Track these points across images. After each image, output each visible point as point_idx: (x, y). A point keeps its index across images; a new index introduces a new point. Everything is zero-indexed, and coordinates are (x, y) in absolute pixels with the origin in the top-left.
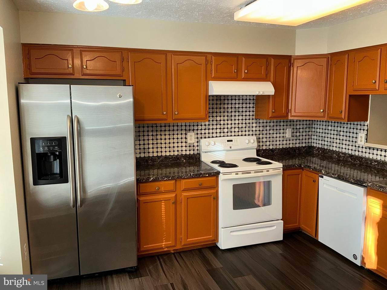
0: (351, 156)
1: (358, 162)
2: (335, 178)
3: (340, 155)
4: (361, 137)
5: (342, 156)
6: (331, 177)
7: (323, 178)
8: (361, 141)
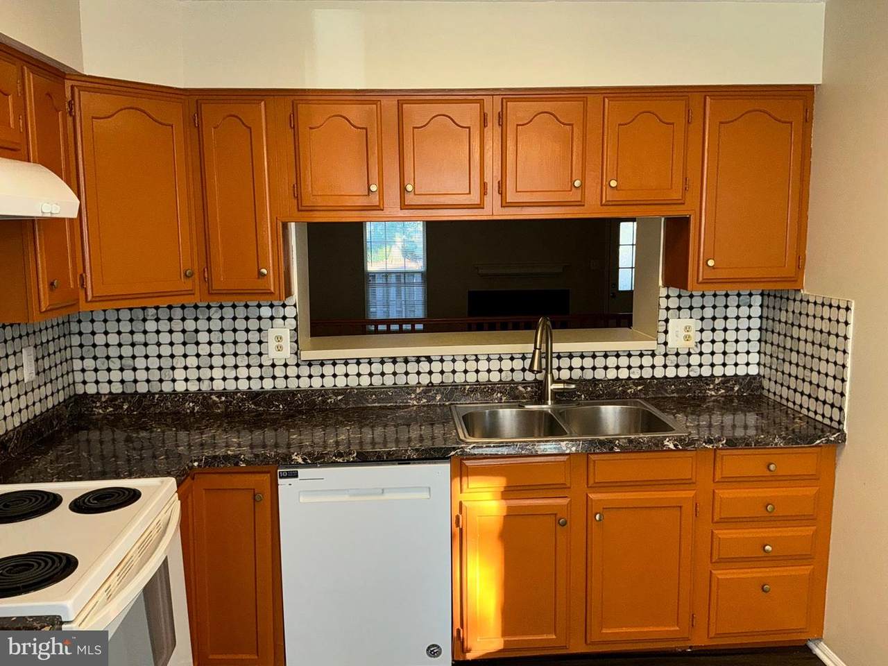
0: (253, 396)
1: (281, 406)
2: (349, 464)
3: (210, 401)
4: (279, 339)
5: (221, 402)
6: (335, 464)
7: (297, 476)
8: (279, 348)
